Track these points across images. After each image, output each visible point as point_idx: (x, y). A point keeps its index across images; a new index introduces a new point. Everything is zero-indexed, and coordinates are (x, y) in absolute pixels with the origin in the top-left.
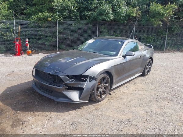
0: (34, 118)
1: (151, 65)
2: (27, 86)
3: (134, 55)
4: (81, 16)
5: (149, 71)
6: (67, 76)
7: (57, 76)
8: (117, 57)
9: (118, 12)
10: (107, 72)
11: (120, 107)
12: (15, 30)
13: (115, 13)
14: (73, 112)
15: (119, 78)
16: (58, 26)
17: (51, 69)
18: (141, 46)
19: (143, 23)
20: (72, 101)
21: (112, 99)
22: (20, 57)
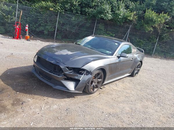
0: (33, 100)
1: (140, 67)
2: (27, 70)
3: (127, 57)
4: (81, 11)
5: (137, 73)
6: (67, 67)
7: (58, 65)
8: (112, 57)
9: (117, 13)
10: (102, 69)
11: (109, 101)
12: (17, 14)
13: (114, 14)
14: (67, 100)
15: (111, 76)
16: (58, 17)
17: (53, 58)
18: (134, 50)
19: (137, 28)
20: (68, 90)
21: (103, 93)
22: (18, 41)
